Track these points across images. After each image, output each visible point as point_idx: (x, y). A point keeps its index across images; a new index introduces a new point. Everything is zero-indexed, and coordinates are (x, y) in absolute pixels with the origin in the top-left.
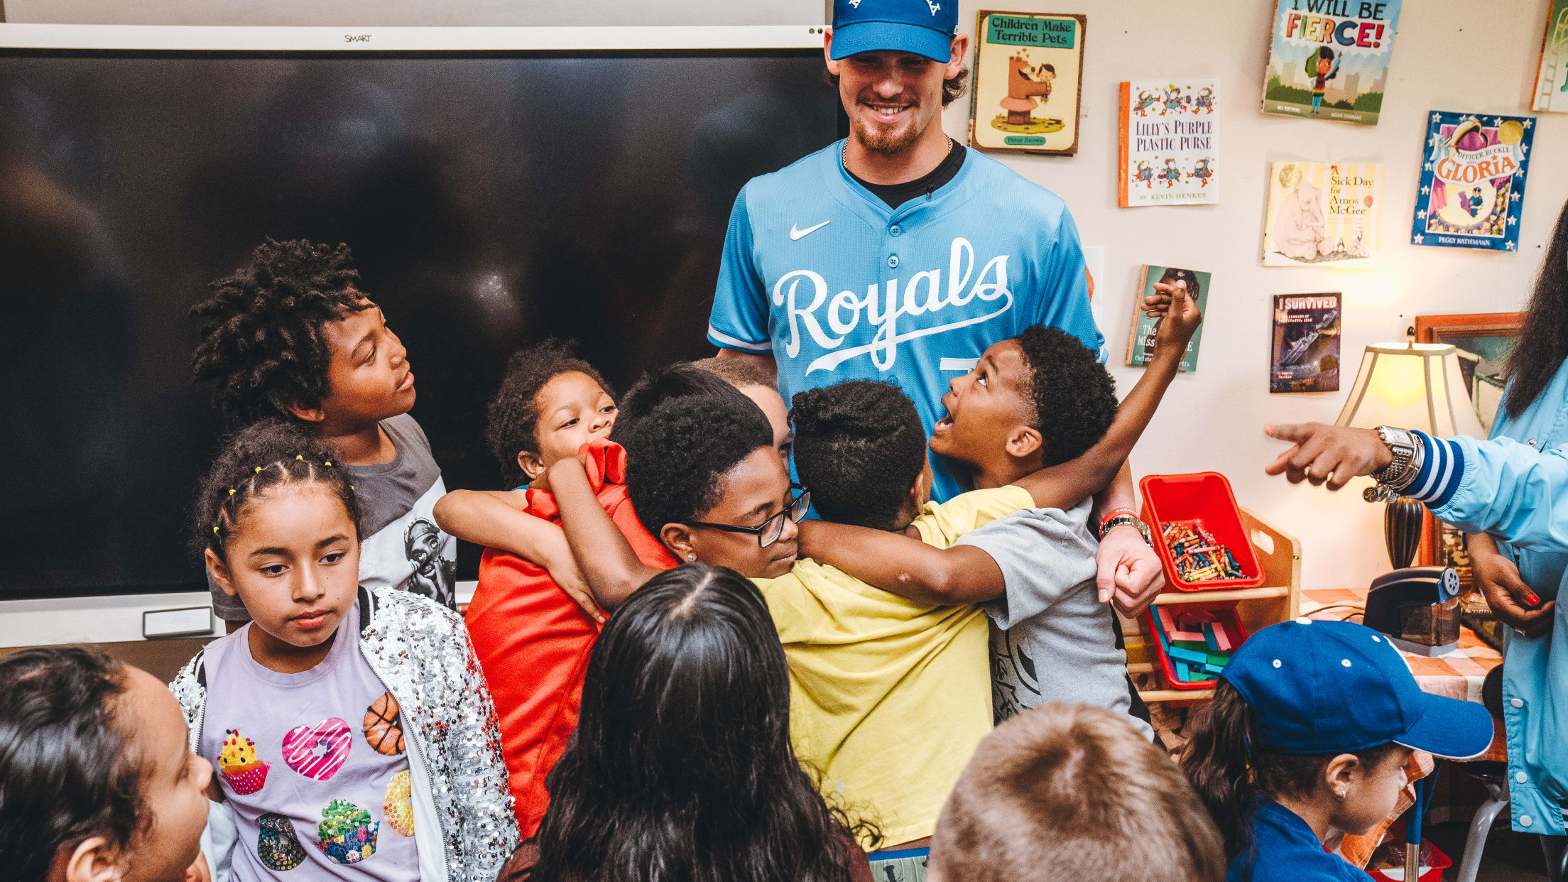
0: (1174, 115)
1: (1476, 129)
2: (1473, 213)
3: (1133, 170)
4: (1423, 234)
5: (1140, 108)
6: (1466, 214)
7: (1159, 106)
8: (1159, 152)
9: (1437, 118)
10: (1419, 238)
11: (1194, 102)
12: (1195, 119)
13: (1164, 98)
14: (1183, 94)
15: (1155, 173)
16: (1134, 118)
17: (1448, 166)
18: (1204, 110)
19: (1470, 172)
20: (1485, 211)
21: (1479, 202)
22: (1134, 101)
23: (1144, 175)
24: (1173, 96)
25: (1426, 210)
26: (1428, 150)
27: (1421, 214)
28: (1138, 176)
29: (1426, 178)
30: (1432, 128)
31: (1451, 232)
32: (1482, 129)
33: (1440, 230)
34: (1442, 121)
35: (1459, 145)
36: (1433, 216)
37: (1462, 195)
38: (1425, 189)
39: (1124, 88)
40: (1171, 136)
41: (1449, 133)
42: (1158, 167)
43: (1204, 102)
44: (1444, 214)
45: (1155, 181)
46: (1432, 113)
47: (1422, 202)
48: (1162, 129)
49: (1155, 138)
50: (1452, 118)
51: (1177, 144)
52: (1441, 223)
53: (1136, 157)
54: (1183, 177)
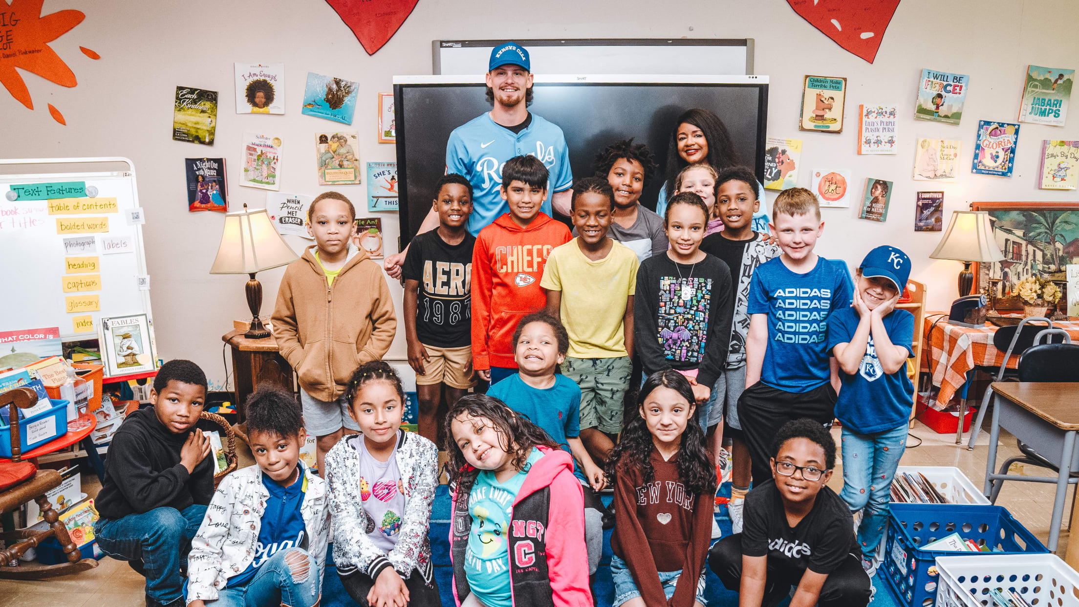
0: (880, 118)
1: (997, 128)
2: (996, 162)
3: (864, 140)
4: (976, 169)
5: (867, 115)
6: (993, 162)
7: (875, 115)
8: (874, 133)
9: (983, 123)
10: (974, 171)
11: (888, 113)
12: (888, 120)
13: (876, 112)
14: (884, 110)
15: (872, 141)
16: (865, 119)
17: (986, 142)
18: (892, 117)
19: (995, 145)
20: (1000, 161)
21: (998, 157)
22: (865, 113)
23: (868, 142)
24: (880, 111)
25: (977, 159)
26: (979, 136)
27: (976, 161)
28: (866, 142)
29: (978, 147)
30: (980, 127)
31: (987, 168)
32: (1000, 128)
33: (983, 168)
34: (985, 125)
35: (991, 134)
36: (980, 162)
37: (991, 154)
38: (977, 151)
39: (861, 107)
40: (879, 126)
41: (987, 129)
42: (873, 139)
43: (892, 114)
44: (985, 161)
45: (872, 144)
46: (981, 122)
47: (976, 156)
48: (875, 124)
49: (872, 127)
50: (988, 124)
51: (881, 130)
52: (983, 165)
53: (865, 134)
54: (883, 143)
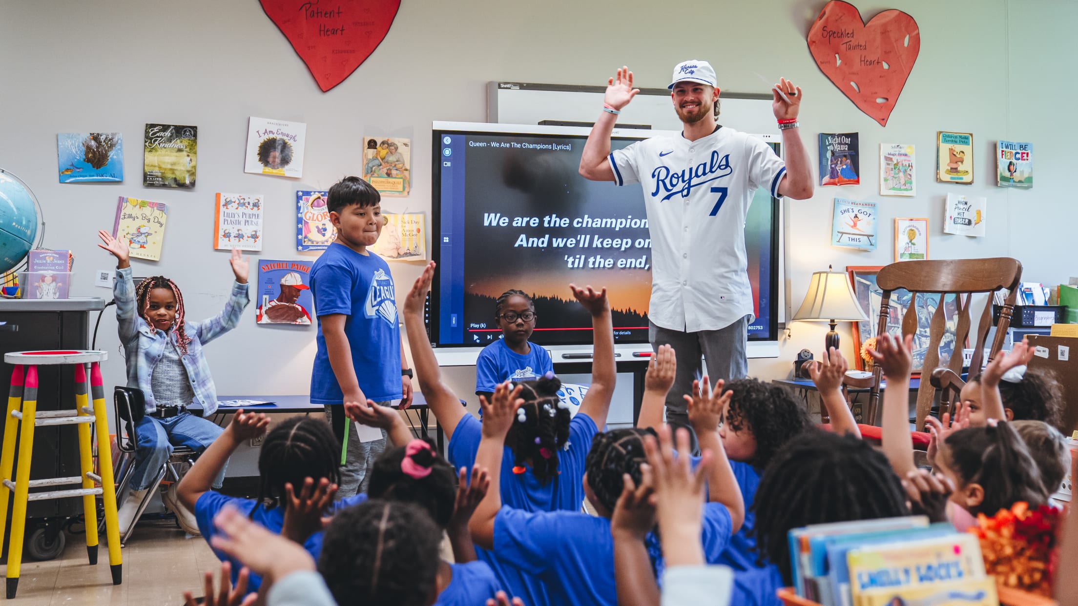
0: (242, 210)
1: (319, 198)
2: (324, 235)
3: (221, 233)
4: (302, 246)
5: (225, 205)
6: (320, 236)
7: (235, 205)
8: (234, 226)
9: (300, 194)
10: (300, 248)
11: (251, 204)
12: (251, 212)
13: (237, 202)
14: (247, 201)
15: (232, 235)
16: (222, 209)
17: (308, 215)
18: (256, 208)
19: (319, 216)
20: (329, 233)
21: (325, 230)
22: (222, 202)
23: (227, 235)
24: (242, 201)
25: (302, 235)
26: (298, 208)
27: (300, 237)
28: (224, 236)
29: (299, 221)
30: (299, 198)
31: (315, 244)
32: (322, 198)
33: (310, 244)
34: (303, 195)
35: (312, 205)
36: (306, 237)
37: (317, 227)
38: (300, 226)
39: (218, 196)
40: (241, 219)
41: (307, 200)
42: (234, 233)
43: (256, 205)
44: (310, 236)
45: (232, 238)
46: (298, 192)
47: (299, 231)
48: (236, 216)
49: (233, 219)
50: (308, 193)
51: (243, 223)
52: (309, 240)
53: (222, 227)
54: (245, 238)
